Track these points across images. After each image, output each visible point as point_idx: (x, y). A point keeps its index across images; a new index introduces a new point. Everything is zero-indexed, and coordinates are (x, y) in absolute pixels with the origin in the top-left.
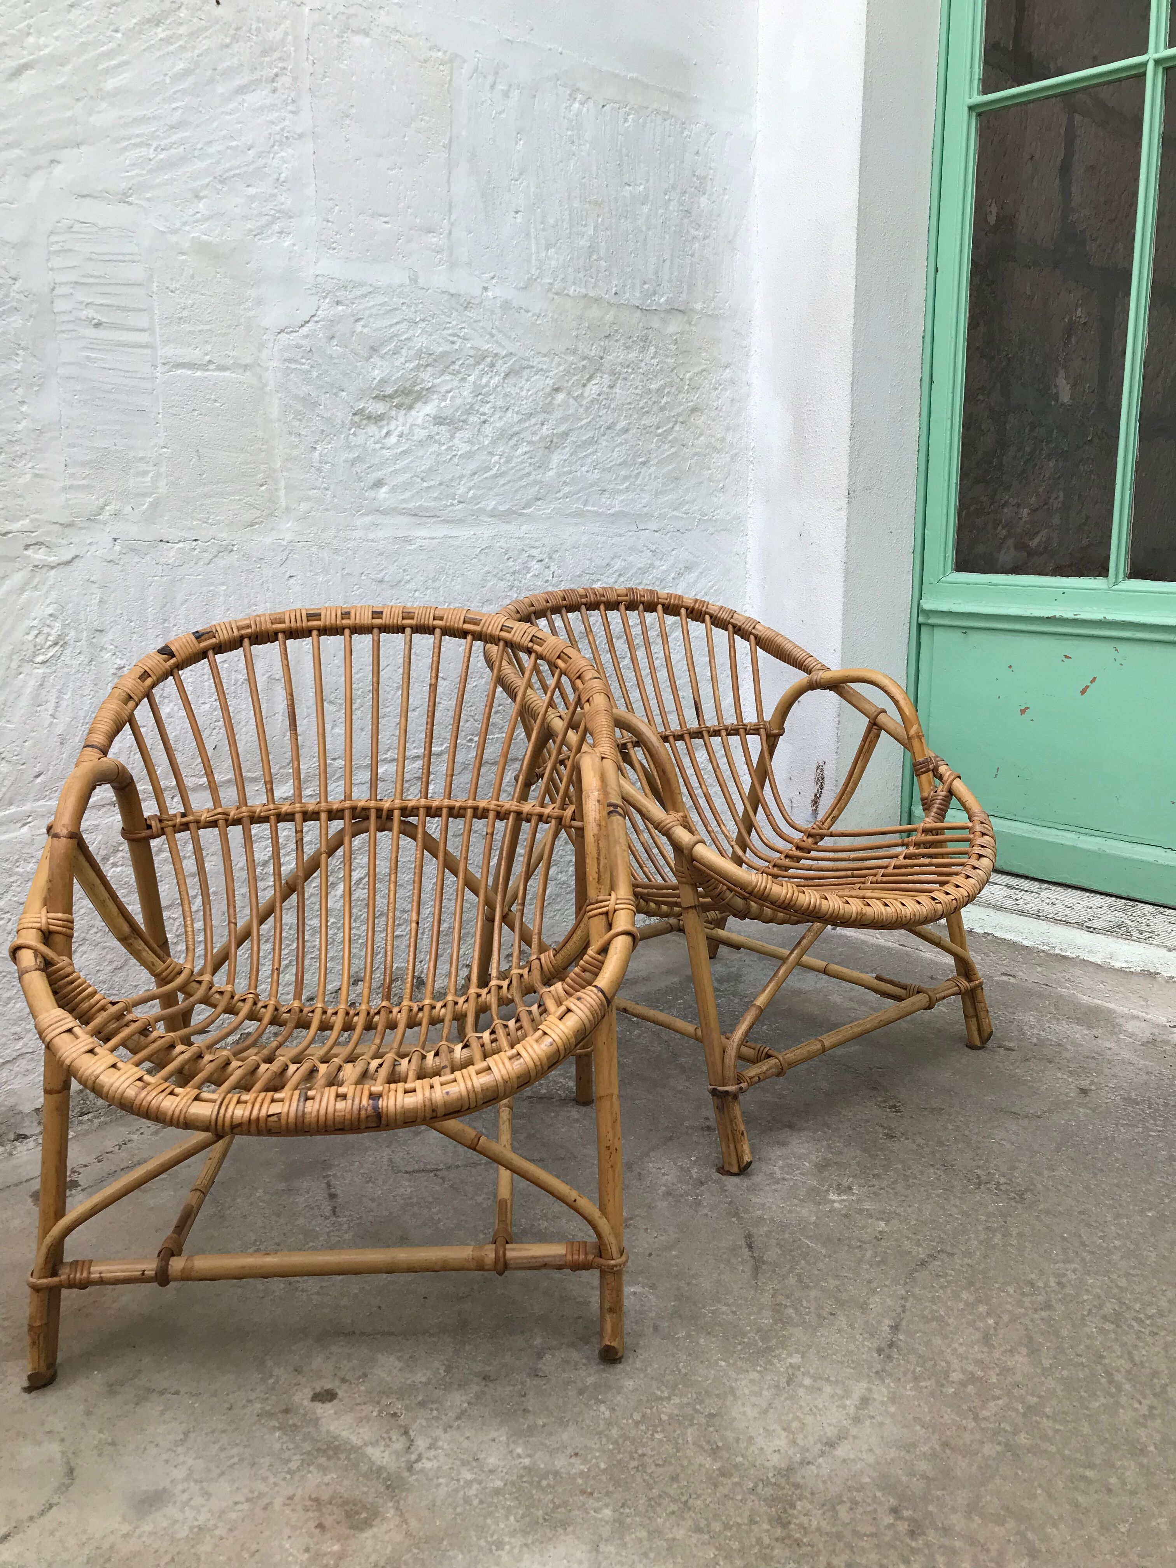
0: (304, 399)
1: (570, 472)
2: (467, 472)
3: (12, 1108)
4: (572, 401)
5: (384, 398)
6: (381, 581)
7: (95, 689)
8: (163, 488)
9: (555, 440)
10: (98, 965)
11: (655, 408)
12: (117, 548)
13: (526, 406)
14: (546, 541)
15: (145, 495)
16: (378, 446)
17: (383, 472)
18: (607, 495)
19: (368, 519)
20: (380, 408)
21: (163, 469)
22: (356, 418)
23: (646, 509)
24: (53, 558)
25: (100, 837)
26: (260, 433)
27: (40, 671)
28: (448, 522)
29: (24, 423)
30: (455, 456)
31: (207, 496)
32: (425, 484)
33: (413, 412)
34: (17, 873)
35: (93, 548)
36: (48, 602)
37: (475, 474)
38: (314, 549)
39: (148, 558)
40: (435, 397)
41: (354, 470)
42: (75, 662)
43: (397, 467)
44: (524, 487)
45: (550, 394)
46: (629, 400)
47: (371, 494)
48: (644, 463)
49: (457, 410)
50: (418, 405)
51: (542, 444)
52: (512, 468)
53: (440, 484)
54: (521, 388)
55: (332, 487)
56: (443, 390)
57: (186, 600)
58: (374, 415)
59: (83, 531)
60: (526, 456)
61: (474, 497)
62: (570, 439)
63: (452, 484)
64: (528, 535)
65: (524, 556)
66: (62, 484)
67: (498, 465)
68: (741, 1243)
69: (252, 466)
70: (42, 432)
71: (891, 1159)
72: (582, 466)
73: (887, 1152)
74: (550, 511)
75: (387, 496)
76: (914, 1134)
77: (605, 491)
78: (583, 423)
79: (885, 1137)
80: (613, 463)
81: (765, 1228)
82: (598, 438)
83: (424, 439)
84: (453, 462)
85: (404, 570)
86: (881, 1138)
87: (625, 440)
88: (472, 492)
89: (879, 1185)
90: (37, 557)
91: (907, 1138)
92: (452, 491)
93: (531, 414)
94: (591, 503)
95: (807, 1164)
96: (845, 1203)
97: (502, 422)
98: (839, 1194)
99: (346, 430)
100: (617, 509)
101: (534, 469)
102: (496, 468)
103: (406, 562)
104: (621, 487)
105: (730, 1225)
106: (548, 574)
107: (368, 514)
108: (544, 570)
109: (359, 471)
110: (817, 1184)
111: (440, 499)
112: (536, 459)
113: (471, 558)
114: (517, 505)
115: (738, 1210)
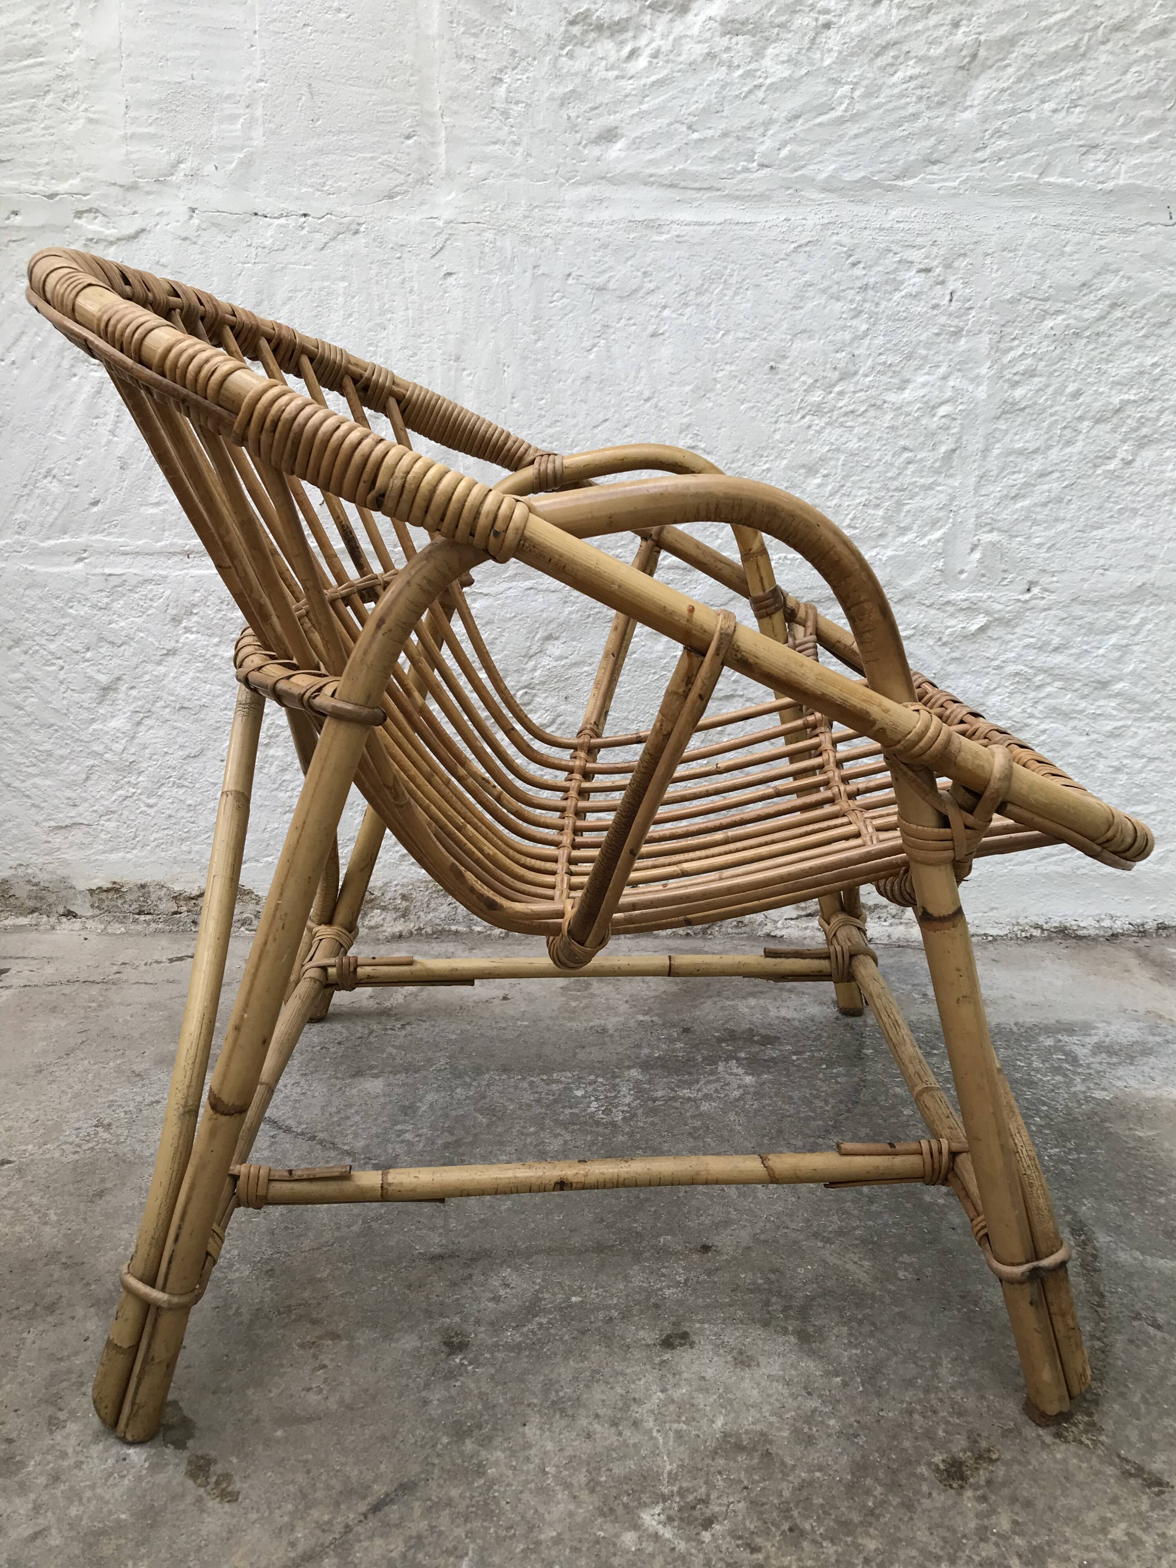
1: (1013, 112)
2: (781, 115)
3: (63, 880)
6: (601, 289)
8: (258, 139)
9: (982, 53)
10: (166, 745)
12: (195, 221)
14: (942, 236)
15: (233, 149)
16: (612, 74)
17: (618, 116)
18: (1100, 156)
19: (585, 191)
20: (622, 10)
21: (259, 112)
22: (576, 30)
24: (113, 231)
25: (168, 593)
26: (408, 58)
28: (737, 198)
29: (77, 53)
30: (760, 86)
31: (321, 151)
32: (696, 136)
33: (690, 17)
34: (69, 615)
35: (164, 220)
37: (797, 117)
38: (489, 235)
39: (236, 237)
41: (564, 113)
43: (644, 107)
44: (904, 139)
47: (596, 151)
49: (768, 7)
50: (696, 5)
51: (952, 62)
52: (878, 107)
53: (725, 135)
55: (525, 141)
57: (290, 298)
58: (607, 21)
59: (152, 197)
60: (912, 84)
61: (792, 157)
62: (1017, 52)
63: (750, 134)
64: (901, 225)
65: (890, 261)
66: (122, 133)
67: (847, 101)
68: (379, 1490)
69: (394, 107)
70: (97, 64)
71: (882, 1520)
72: (1043, 102)
73: (895, 1500)
74: (956, 184)
75: (623, 154)
76: (1014, 1500)
77: (1096, 146)
78: (1053, 20)
79: (942, 1467)
80: (1121, 95)
81: (454, 1493)
82: (1089, 48)
83: (700, 59)
84: (753, 97)
85: (645, 274)
86: (929, 1464)
87: (1157, 50)
88: (788, 148)
89: (767, 1558)
90: (91, 227)
91: (983, 1499)
92: (749, 146)
93: (930, 8)
94: (1059, 169)
95: (719, 1422)
96: (649, 1547)
97: (864, 26)
98: (670, 1519)
99: (554, 49)
100: (1121, 182)
101: (928, 108)
102: (843, 107)
103: (648, 260)
104: (1136, 141)
105: (422, 1447)
106: (940, 295)
107: (586, 184)
108: (931, 288)
109: (573, 114)
110: (670, 1473)
111: (722, 160)
112: (932, 90)
113: (776, 258)
114: (881, 172)
115: (480, 1427)
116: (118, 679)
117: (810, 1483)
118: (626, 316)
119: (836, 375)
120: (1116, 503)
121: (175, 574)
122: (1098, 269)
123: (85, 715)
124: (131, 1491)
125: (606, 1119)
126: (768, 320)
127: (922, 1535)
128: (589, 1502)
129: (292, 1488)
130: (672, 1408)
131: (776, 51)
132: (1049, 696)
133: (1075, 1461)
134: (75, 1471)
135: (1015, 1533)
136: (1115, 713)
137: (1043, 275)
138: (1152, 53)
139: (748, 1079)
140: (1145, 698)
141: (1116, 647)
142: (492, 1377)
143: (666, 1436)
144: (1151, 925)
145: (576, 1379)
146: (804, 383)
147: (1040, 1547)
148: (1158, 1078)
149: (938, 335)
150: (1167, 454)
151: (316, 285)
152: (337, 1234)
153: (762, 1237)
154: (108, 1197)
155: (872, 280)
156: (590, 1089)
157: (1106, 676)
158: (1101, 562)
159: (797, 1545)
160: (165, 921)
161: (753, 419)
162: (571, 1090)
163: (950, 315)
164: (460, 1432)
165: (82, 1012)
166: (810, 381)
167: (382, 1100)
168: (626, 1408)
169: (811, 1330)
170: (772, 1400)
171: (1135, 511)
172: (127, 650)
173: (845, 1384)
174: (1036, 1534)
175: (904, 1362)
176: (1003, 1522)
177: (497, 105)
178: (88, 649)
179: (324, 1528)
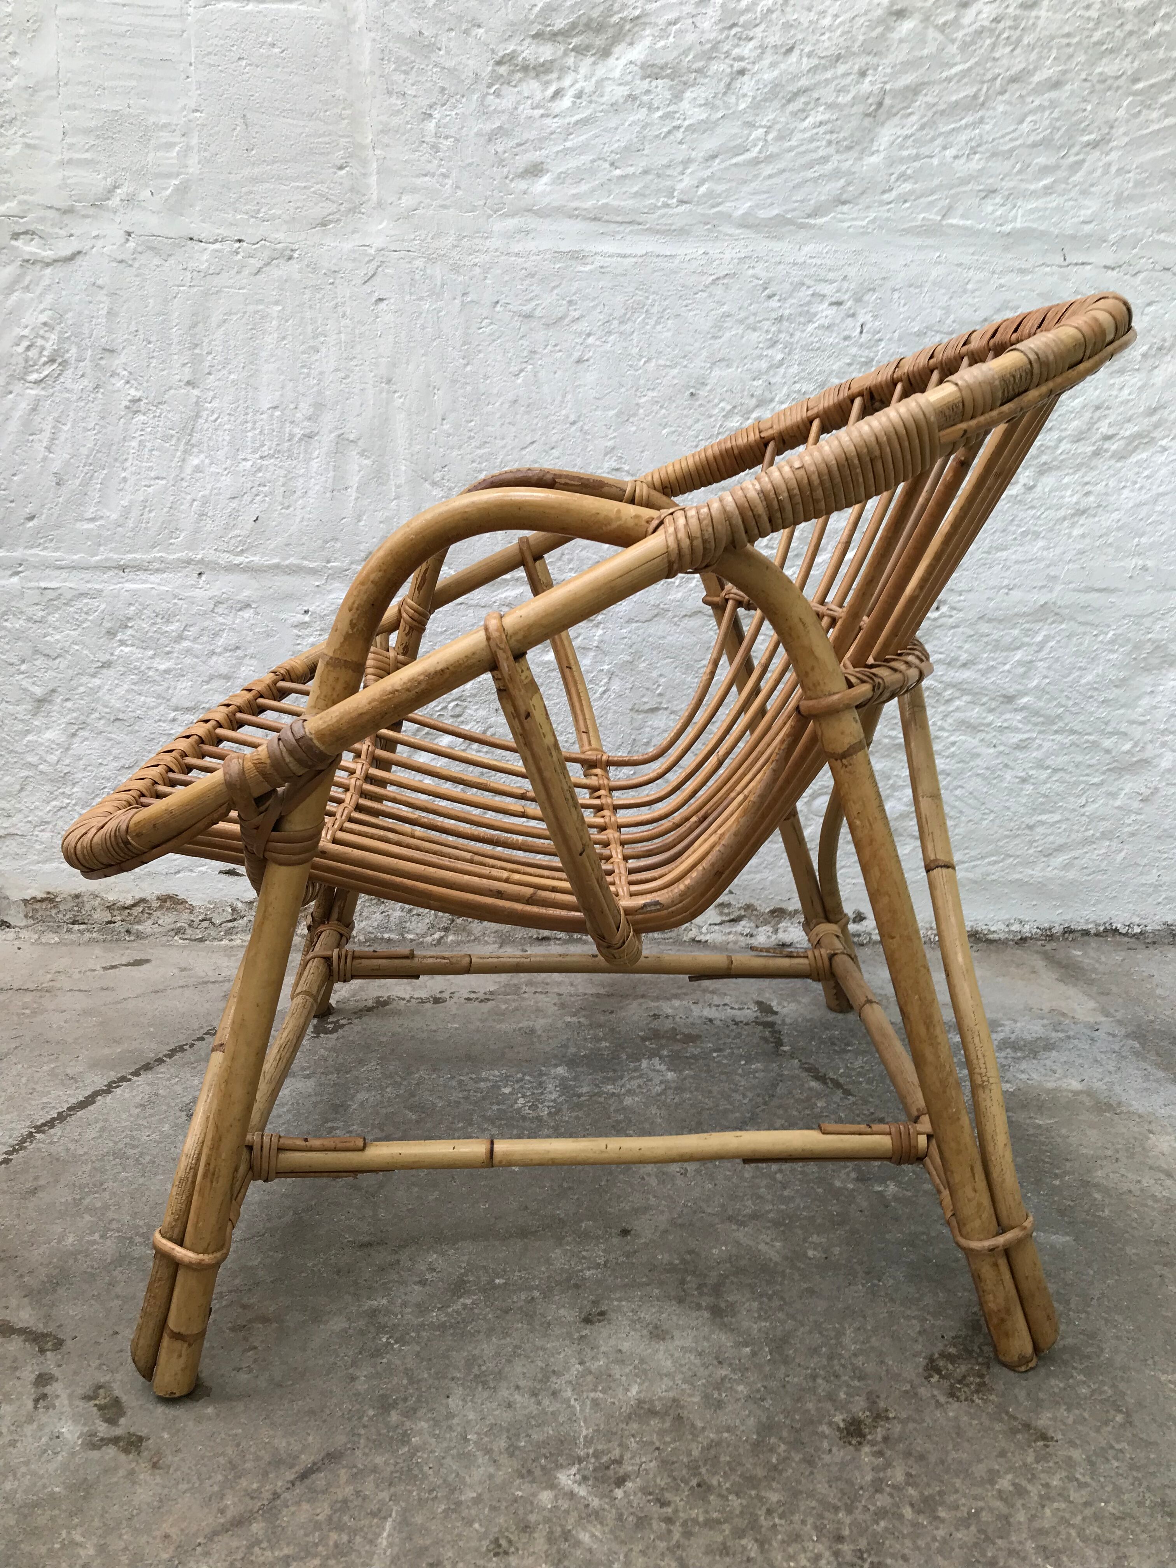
0: (411, 40)
1: (917, 157)
2: (699, 155)
4: (931, 33)
5: (554, 36)
6: (528, 316)
7: (102, 422)
8: (194, 166)
9: (888, 101)
10: (100, 757)
11: (1133, 43)
12: (131, 245)
13: (828, 44)
14: (852, 272)
15: (169, 176)
16: (538, 112)
17: (544, 152)
18: (998, 200)
19: (512, 223)
20: (546, 52)
21: (194, 141)
22: (503, 70)
23: (1088, 228)
24: (49, 253)
25: (103, 606)
26: (340, 92)
27: (33, 392)
28: (658, 232)
29: (15, 79)
30: (678, 127)
31: (255, 180)
32: (618, 172)
33: (611, 61)
34: (4, 628)
35: (100, 243)
36: (42, 307)
37: (714, 157)
38: (419, 263)
39: (172, 261)
40: (648, 32)
41: (491, 148)
42: (77, 387)
43: (569, 144)
44: (815, 180)
45: (880, 21)
46: (1067, 29)
47: (522, 185)
48: (1094, 145)
49: (685, 53)
50: (617, 50)
51: (859, 109)
52: (791, 149)
53: (646, 172)
54: (823, 13)
55: (454, 174)
56: (662, 21)
57: (225, 321)
58: (532, 63)
59: (89, 220)
60: (822, 130)
61: (710, 194)
62: (921, 100)
63: (669, 172)
64: (814, 261)
65: (804, 294)
66: (59, 157)
67: (761, 144)
68: (306, 1460)
69: (327, 139)
70: (35, 91)
71: (785, 1475)
72: (945, 148)
73: (797, 1457)
74: (865, 223)
75: (548, 188)
76: (908, 1454)
77: (995, 191)
78: (954, 71)
79: (842, 1425)
80: (1018, 143)
81: (379, 1460)
82: (987, 97)
83: (621, 100)
84: (672, 137)
85: (570, 302)
86: (830, 1424)
87: (1051, 101)
88: (706, 186)
89: (676, 1511)
90: (27, 249)
91: (880, 1453)
92: (668, 183)
93: (838, 58)
94: (960, 211)
95: (634, 1390)
96: (564, 1504)
97: (776, 73)
98: (585, 1478)
99: (482, 88)
100: (1018, 225)
101: (837, 152)
102: (757, 149)
103: (573, 290)
104: (1032, 187)
105: (349, 1419)
106: (851, 327)
107: (513, 215)
108: (843, 320)
109: (500, 149)
110: (586, 1437)
111: (644, 196)
112: (841, 136)
113: (695, 290)
114: (794, 210)
115: (405, 1400)
116: (54, 691)
117: (718, 1444)
118: (552, 342)
119: (754, 401)
120: (1019, 526)
121: (110, 588)
122: (998, 306)
123: (20, 726)
124: (65, 1467)
125: (533, 1114)
126: (688, 348)
127: (822, 1488)
128: (508, 1466)
129: (222, 1460)
130: (589, 1378)
131: (694, 95)
132: (957, 709)
133: (965, 1418)
134: (11, 1449)
135: (908, 1484)
136: (1020, 726)
137: (947, 310)
138: (1047, 104)
139: (670, 1075)
140: (1048, 712)
141: (1020, 663)
142: (418, 1355)
143: (583, 1405)
144: (1058, 929)
145: (498, 1354)
146: (723, 409)
147: (932, 1497)
148: (1059, 1071)
149: (850, 365)
150: (1066, 480)
151: (251, 308)
152: (268, 1225)
153: (680, 1221)
154: (40, 1194)
155: (787, 312)
156: (516, 1086)
157: (1011, 691)
158: (1006, 582)
159: (705, 1499)
160: (99, 931)
161: (674, 443)
162: (499, 1087)
163: (861, 346)
164: (385, 1405)
165: (15, 1018)
166: (729, 407)
167: (314, 1099)
168: (546, 1379)
169: (723, 1305)
170: (684, 1369)
171: (1037, 535)
172: (62, 663)
173: (754, 1354)
174: (928, 1485)
175: (810, 1332)
176: (898, 1475)
177: (427, 139)
178: (23, 661)
179: (252, 1496)
